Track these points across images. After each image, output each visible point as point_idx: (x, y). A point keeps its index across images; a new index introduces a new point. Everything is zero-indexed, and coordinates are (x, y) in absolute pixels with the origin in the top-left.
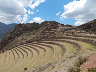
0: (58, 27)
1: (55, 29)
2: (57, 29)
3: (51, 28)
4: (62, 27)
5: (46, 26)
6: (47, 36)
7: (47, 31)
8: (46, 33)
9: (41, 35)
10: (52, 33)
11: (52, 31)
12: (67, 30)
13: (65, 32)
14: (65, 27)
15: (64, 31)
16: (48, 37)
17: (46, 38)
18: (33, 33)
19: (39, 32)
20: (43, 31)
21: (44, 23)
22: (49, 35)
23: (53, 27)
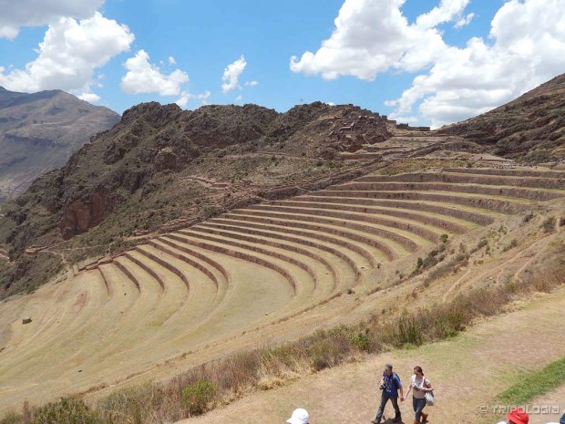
0: (390, 135)
1: (378, 145)
2: (387, 143)
3: (360, 138)
4: (408, 136)
5: (324, 125)
6: (352, 169)
7: (345, 149)
8: (343, 158)
9: (322, 167)
10: (375, 161)
11: (369, 149)
12: (433, 150)
13: (428, 156)
14: (421, 139)
15: (423, 154)
16: (359, 174)
17: (351, 178)
18: (274, 159)
19: (304, 154)
20: (327, 152)
21: (309, 111)
22: (363, 166)
23: (369, 135)
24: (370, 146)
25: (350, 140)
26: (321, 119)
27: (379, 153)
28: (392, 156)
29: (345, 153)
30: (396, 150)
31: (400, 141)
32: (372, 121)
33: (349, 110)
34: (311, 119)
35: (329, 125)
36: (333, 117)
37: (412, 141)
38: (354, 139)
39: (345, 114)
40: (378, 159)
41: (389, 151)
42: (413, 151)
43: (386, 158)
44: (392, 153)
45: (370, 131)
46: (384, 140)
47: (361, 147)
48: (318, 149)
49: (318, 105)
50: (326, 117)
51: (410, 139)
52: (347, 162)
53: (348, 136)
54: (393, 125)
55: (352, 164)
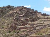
0: (39, 18)
1: (34, 23)
2: (38, 22)
3: (26, 20)
4: (46, 18)
5: (12, 15)
7: (20, 25)
8: (20, 28)
9: (11, 33)
10: (33, 30)
11: (30, 24)
19: (3, 28)
20: (13, 26)
21: (6, 9)
22: (28, 32)
23: (30, 19)
24: (31, 23)
25: (22, 21)
26: (10, 12)
27: (35, 26)
28: (40, 27)
29: (21, 26)
30: (42, 24)
31: (43, 20)
32: (31, 13)
33: (22, 9)
34: (6, 12)
35: (14, 15)
36: (15, 12)
37: (48, 20)
38: (24, 20)
39: (21, 10)
40: (34, 28)
41: (39, 25)
42: (48, 24)
43: (37, 28)
44: (40, 26)
45: (30, 17)
46: (37, 20)
47: (27, 24)
48: (9, 25)
49: (9, 7)
50: (13, 12)
51: (47, 19)
52: (22, 30)
53: (22, 19)
54: (40, 14)
55: (24, 31)
